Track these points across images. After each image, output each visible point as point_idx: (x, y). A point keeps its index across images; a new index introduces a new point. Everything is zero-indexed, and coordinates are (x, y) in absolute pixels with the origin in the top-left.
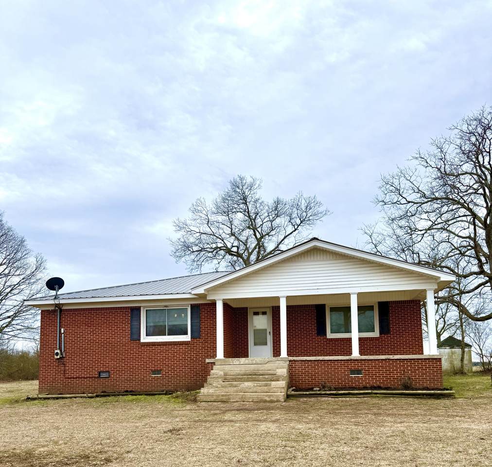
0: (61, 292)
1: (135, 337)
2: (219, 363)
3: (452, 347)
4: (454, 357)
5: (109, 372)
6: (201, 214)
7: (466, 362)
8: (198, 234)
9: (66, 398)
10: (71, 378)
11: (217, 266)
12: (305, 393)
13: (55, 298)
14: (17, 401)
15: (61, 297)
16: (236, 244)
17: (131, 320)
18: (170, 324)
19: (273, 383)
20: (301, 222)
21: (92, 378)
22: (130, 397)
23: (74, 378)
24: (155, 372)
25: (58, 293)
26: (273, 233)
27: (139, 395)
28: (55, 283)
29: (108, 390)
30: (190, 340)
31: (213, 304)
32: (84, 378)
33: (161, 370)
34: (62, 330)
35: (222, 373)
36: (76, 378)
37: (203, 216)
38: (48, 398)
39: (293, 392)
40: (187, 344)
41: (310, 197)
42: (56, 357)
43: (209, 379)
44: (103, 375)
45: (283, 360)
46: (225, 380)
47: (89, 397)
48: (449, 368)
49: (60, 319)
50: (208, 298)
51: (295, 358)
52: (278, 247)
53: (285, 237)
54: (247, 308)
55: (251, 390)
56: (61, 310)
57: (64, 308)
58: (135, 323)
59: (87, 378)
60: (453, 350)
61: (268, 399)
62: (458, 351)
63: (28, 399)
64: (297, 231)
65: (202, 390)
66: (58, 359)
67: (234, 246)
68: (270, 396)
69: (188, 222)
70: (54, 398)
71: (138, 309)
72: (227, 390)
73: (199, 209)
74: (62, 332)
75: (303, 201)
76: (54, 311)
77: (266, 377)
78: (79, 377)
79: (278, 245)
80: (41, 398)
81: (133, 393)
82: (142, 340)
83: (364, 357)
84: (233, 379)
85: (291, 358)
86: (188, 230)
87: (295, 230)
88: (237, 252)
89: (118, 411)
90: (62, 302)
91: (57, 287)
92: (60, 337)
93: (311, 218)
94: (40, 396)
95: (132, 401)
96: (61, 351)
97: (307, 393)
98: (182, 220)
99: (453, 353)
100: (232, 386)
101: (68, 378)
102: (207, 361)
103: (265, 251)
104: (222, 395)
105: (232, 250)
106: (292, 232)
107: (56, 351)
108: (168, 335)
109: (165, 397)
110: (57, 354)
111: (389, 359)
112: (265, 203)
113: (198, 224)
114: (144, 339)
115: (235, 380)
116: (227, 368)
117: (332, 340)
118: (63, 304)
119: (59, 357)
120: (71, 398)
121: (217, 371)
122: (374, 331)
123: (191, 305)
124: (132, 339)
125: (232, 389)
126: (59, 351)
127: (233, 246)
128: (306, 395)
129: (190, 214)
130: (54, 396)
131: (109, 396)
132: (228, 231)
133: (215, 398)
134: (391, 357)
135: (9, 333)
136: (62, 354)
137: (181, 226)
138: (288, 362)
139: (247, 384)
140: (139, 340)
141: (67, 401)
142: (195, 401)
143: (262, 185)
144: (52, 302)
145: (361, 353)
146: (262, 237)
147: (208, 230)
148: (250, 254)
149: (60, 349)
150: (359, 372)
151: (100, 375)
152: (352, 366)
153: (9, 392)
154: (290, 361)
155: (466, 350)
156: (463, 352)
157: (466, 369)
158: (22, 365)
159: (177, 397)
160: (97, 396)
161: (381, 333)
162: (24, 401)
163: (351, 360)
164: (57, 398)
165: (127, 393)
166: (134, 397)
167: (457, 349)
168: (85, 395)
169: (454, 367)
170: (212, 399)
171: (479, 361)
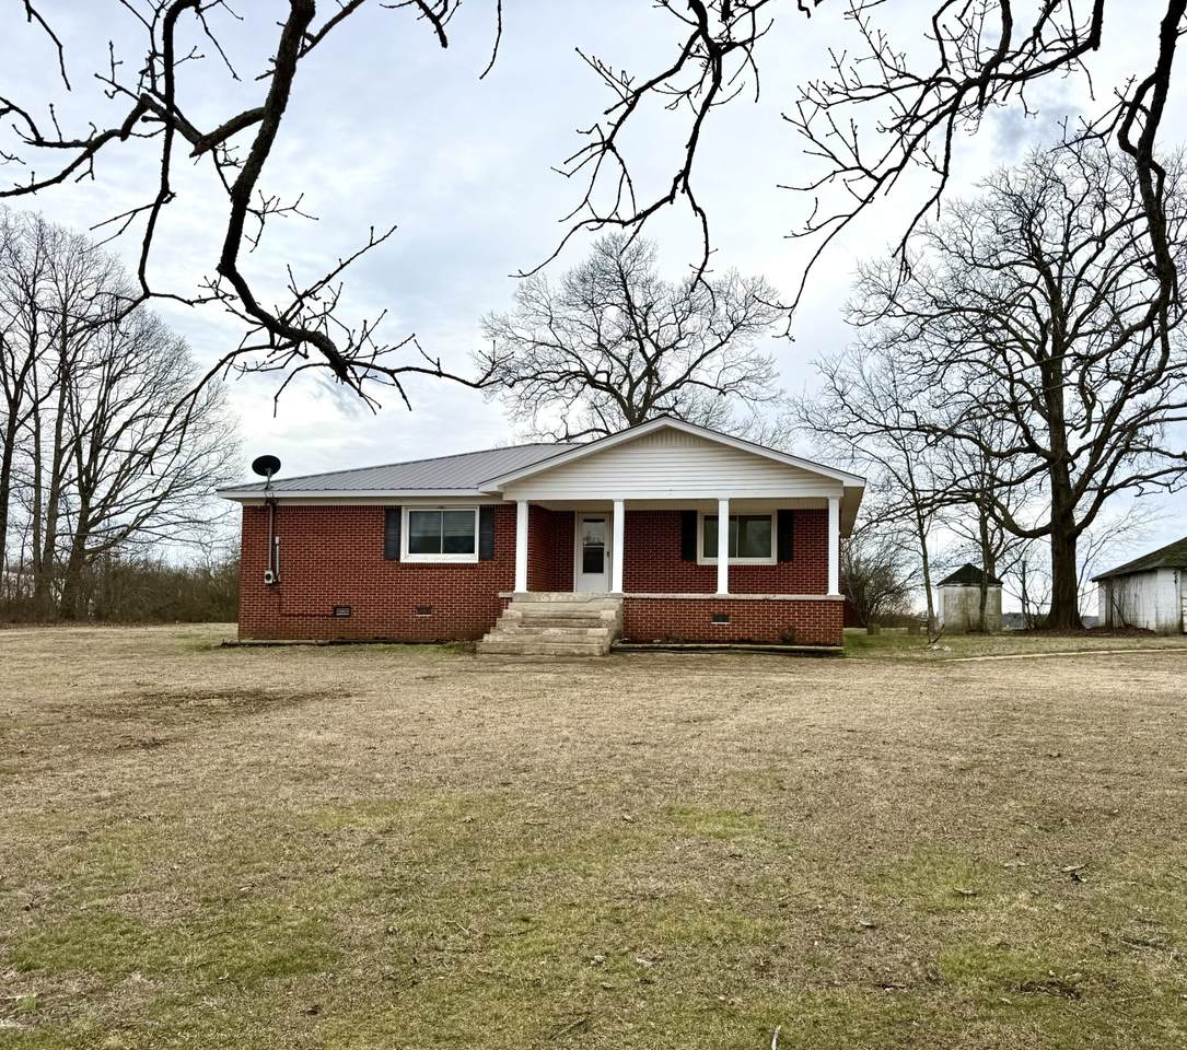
0: (275, 477)
1: (392, 554)
2: (519, 599)
3: (967, 583)
4: (969, 602)
5: (350, 608)
6: (536, 305)
7: (989, 610)
8: (531, 345)
9: (284, 645)
10: (290, 615)
11: (565, 411)
12: (636, 645)
13: (267, 489)
14: (207, 648)
15: (277, 487)
16: (604, 366)
17: (387, 528)
18: (447, 535)
19: (591, 629)
20: (735, 328)
21: (323, 616)
22: (382, 646)
23: (294, 615)
24: (421, 610)
25: (271, 479)
26: (683, 343)
27: (395, 643)
28: (266, 465)
29: (348, 636)
30: (477, 561)
31: (513, 506)
32: (311, 616)
33: (431, 607)
34: (277, 540)
35: (519, 614)
36: (298, 615)
37: (542, 309)
38: (256, 645)
39: (620, 645)
40: (473, 568)
41: (753, 279)
42: (266, 581)
43: (499, 622)
44: (341, 612)
45: (615, 596)
46: (522, 623)
47: (318, 645)
48: (960, 621)
49: (273, 522)
50: (505, 499)
51: (632, 595)
52: (688, 373)
53: (703, 357)
54: (573, 513)
55: (555, 639)
56: (275, 508)
57: (281, 504)
58: (392, 532)
59: (315, 615)
60: (969, 589)
61: (576, 651)
62: (975, 590)
63: (225, 645)
64: (726, 346)
65: (487, 638)
66: (269, 585)
67: (601, 372)
68: (579, 648)
69: (512, 320)
70: (265, 645)
71: (398, 510)
72: (521, 638)
73: (533, 294)
74: (277, 542)
75: (740, 288)
76: (264, 509)
77: (583, 621)
78: (302, 615)
79: (690, 370)
80: (244, 645)
81: (386, 641)
82: (403, 559)
83: (733, 596)
84: (534, 623)
85: (627, 595)
86: (511, 335)
87: (722, 343)
88: (608, 383)
89: (363, 661)
90: (277, 495)
91: (269, 470)
92: (274, 550)
93: (752, 321)
94: (243, 641)
95: (383, 650)
96: (274, 572)
97: (640, 646)
98: (500, 314)
99: (968, 595)
100: (530, 633)
101: (286, 615)
102: (501, 595)
103: (659, 385)
104: (513, 645)
105: (596, 378)
106: (716, 347)
107: (267, 573)
108: (444, 552)
109: (433, 647)
110: (268, 577)
111: (768, 600)
112: (667, 285)
113: (531, 325)
114: (406, 557)
115: (536, 624)
116: (529, 606)
117: (703, 567)
118: (278, 499)
119: (271, 582)
120: (291, 645)
121: (513, 611)
122: (770, 556)
123: (481, 506)
124: (387, 557)
125: (529, 638)
126: (271, 573)
127: (598, 372)
128: (638, 648)
129: (516, 305)
130: (264, 641)
131: (349, 643)
132: (592, 339)
133: (502, 648)
134: (771, 597)
135: (153, 530)
136: (276, 577)
137: (497, 328)
138: (621, 601)
139: (552, 630)
140: (398, 559)
141: (287, 649)
142: (474, 652)
143: (656, 253)
144: (262, 495)
145: (730, 590)
146: (659, 352)
147: (549, 337)
148: (633, 386)
149: (274, 570)
150: (725, 618)
151: (335, 612)
152: (716, 609)
153: (179, 637)
154: (625, 599)
155: (992, 589)
156: (984, 594)
157: (990, 623)
158: (180, 592)
159: (450, 647)
160: (332, 643)
161: (779, 560)
162: (217, 647)
163: (714, 600)
164: (270, 645)
165: (377, 640)
166: (388, 646)
167: (975, 589)
168: (313, 641)
169: (969, 621)
170: (498, 650)
171: (1020, 611)
